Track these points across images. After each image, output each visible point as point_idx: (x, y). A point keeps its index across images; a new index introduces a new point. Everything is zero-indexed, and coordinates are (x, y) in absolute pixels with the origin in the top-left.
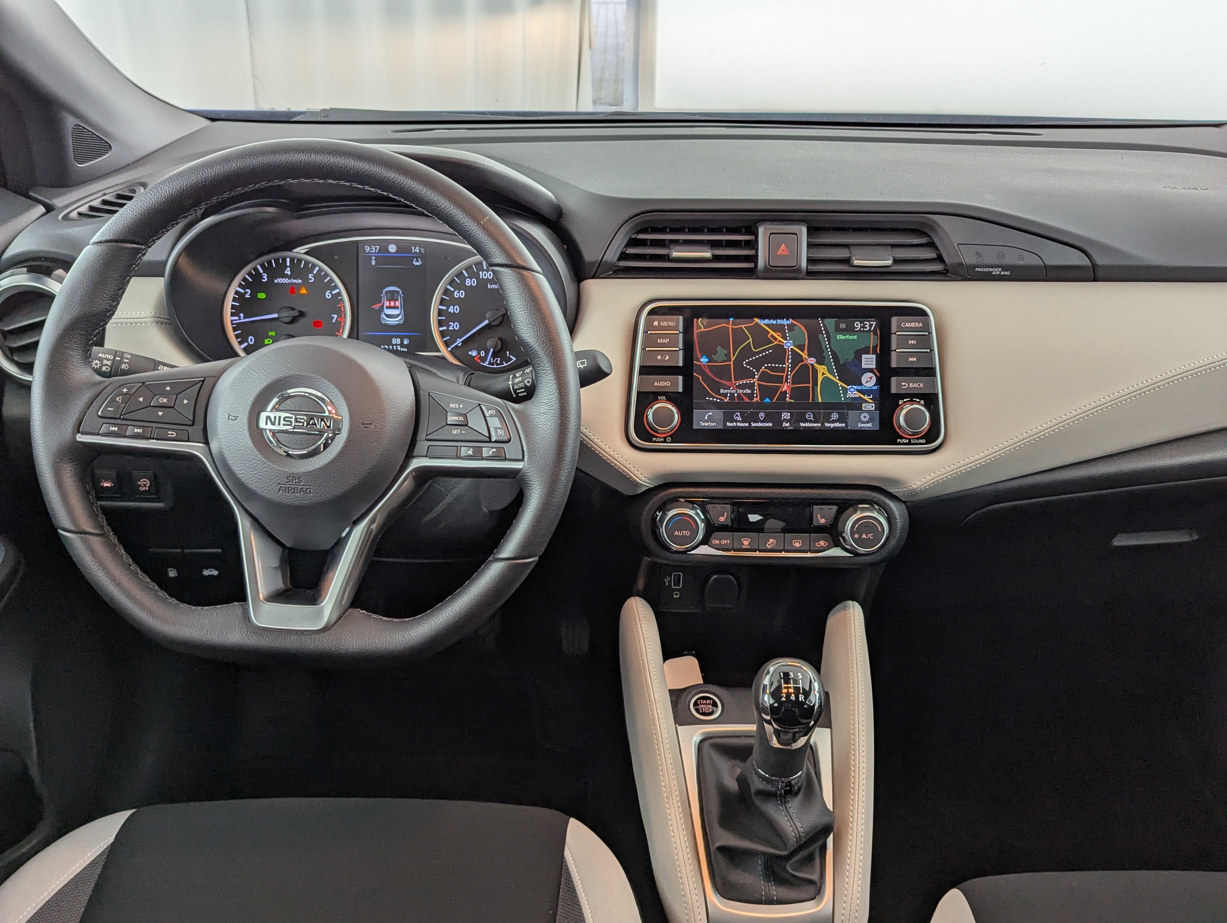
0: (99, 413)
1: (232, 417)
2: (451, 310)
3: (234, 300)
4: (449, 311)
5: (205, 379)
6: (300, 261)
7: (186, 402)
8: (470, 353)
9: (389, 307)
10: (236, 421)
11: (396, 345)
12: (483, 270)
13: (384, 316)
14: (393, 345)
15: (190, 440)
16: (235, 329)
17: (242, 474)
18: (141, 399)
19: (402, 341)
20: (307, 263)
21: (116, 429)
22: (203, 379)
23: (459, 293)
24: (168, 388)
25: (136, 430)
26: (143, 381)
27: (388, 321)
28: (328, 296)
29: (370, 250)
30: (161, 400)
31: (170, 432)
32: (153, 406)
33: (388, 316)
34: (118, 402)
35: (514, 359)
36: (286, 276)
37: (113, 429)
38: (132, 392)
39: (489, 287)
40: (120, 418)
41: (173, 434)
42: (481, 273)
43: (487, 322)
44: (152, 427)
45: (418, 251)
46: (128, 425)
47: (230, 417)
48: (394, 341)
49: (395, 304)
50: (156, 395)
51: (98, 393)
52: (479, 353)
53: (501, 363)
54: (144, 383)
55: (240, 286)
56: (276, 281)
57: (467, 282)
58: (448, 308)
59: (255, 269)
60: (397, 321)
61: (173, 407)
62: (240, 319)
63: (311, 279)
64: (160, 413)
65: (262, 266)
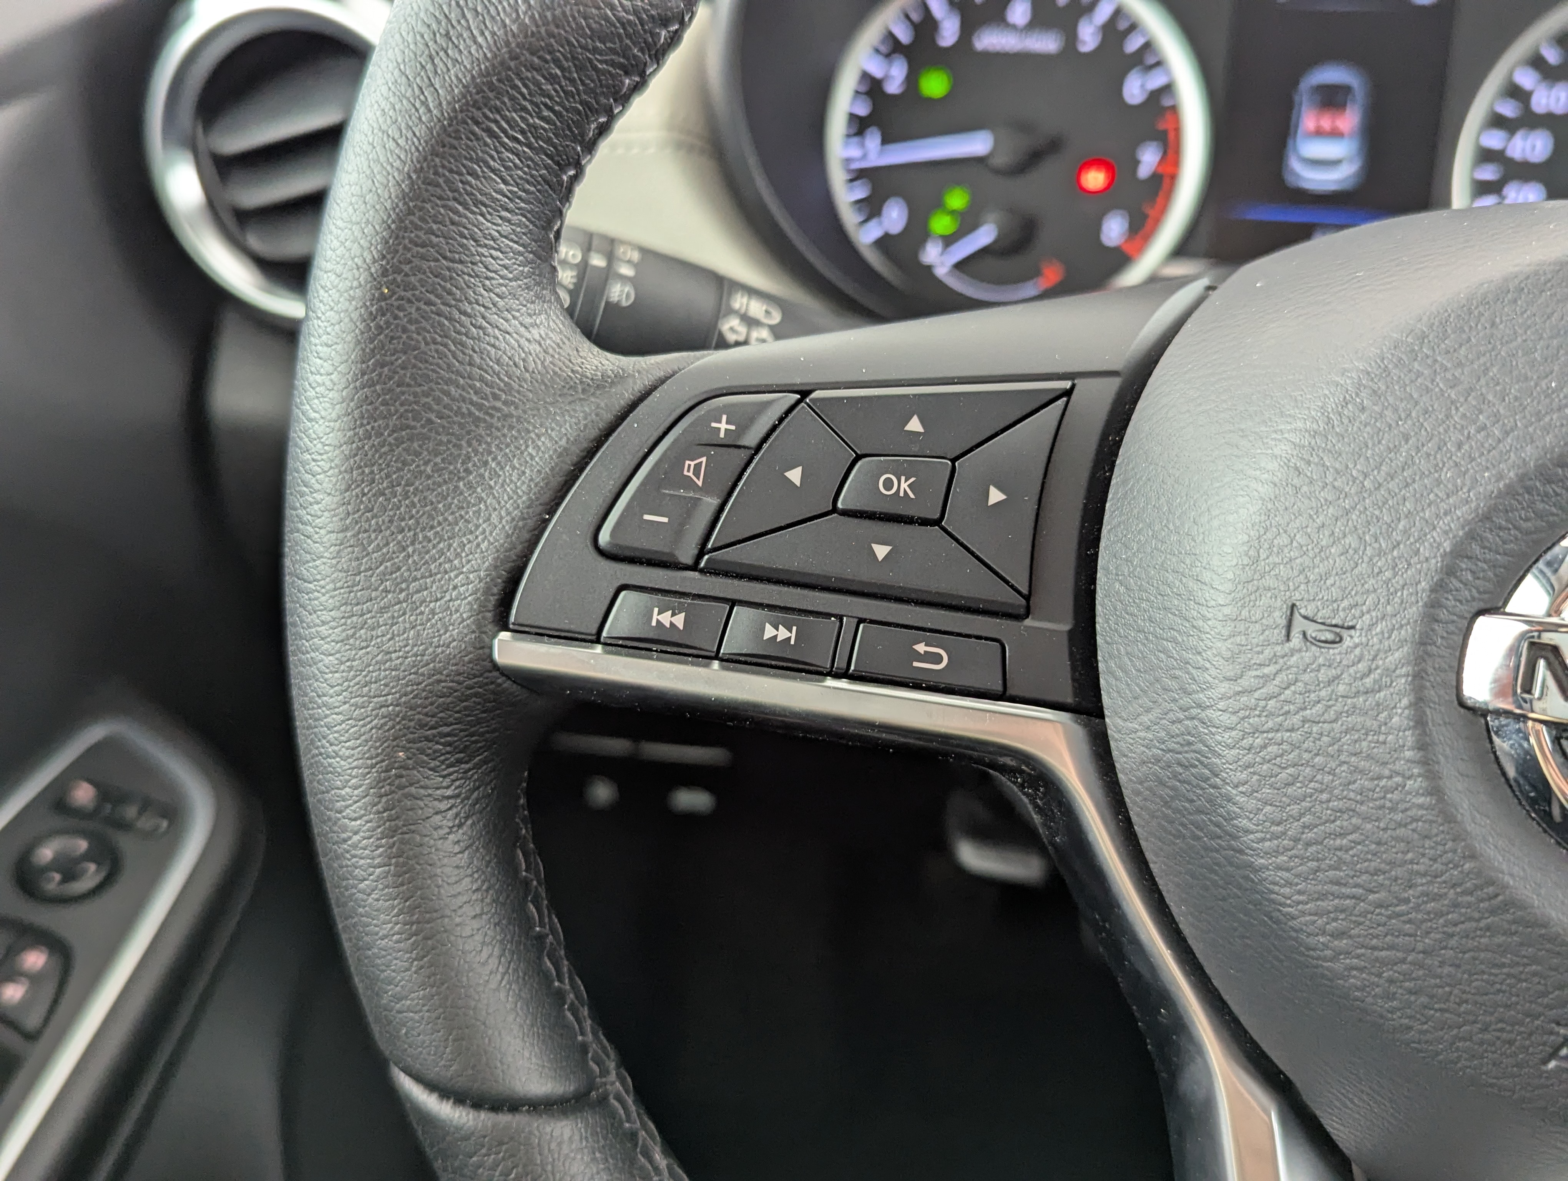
0: (604, 537)
1: (1312, 630)
3: (858, 96)
5: (1073, 387)
7: (995, 496)
9: (1319, 133)
10: (1334, 652)
13: (1296, 163)
15: (1011, 691)
17: (1340, 934)
18: (795, 475)
21: (679, 620)
22: (1067, 384)
24: (914, 425)
25: (769, 632)
26: (798, 380)
30: (888, 484)
31: (921, 648)
32: (845, 513)
34: (689, 484)
37: (666, 618)
38: (751, 439)
40: (694, 567)
41: (938, 659)
44: (840, 618)
46: (733, 603)
47: (1299, 624)
49: (1336, 123)
50: (859, 457)
51: (594, 433)
54: (804, 394)
55: (876, 55)
58: (1507, 145)
61: (937, 522)
64: (881, 551)
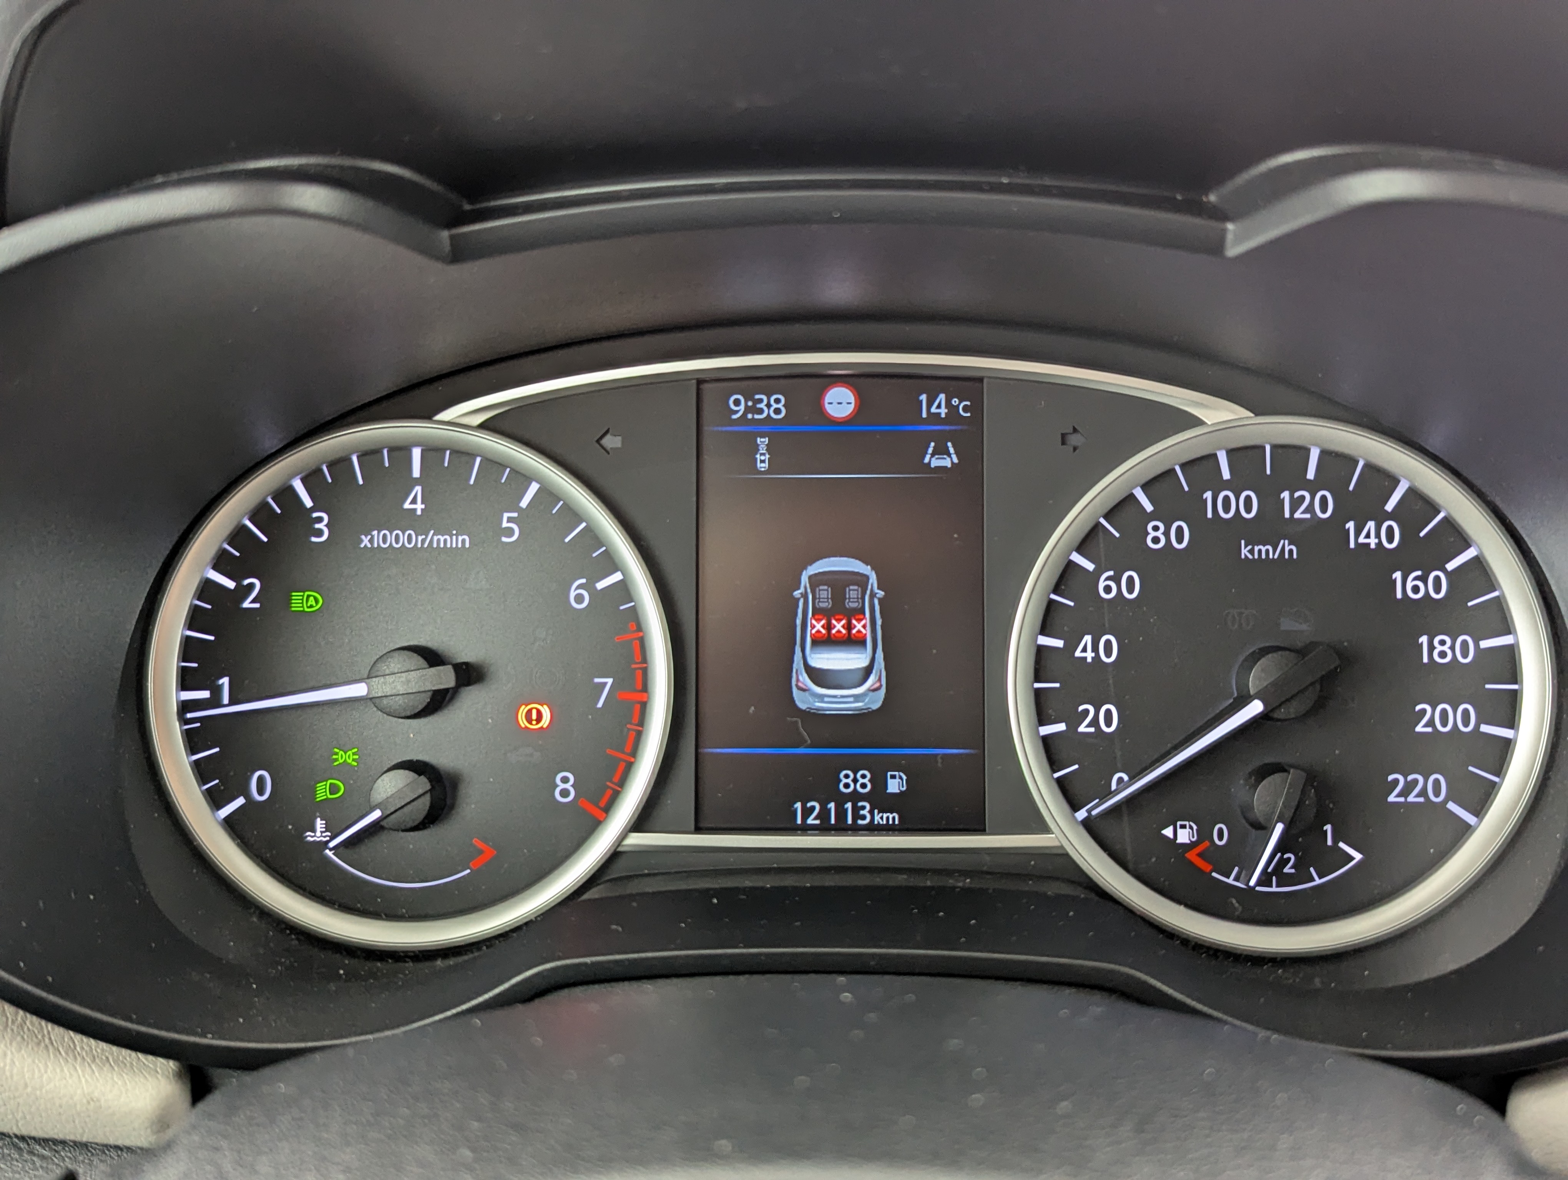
2: (1085, 651)
3: (195, 619)
4: (1078, 654)
6: (463, 455)
8: (1168, 832)
9: (826, 641)
11: (855, 797)
12: (1218, 485)
13: (805, 679)
14: (841, 800)
16: (193, 741)
19: (879, 782)
20: (493, 464)
23: (1117, 579)
27: (821, 697)
28: (579, 599)
29: (747, 410)
33: (819, 676)
35: (1358, 856)
36: (409, 520)
39: (1244, 552)
42: (1208, 495)
43: (1256, 707)
45: (943, 411)
48: (847, 781)
49: (849, 627)
52: (1204, 834)
53: (1302, 876)
55: (221, 562)
56: (366, 541)
57: (1153, 534)
58: (1072, 643)
59: (285, 494)
60: (857, 698)
62: (215, 701)
63: (510, 532)
65: (311, 479)
